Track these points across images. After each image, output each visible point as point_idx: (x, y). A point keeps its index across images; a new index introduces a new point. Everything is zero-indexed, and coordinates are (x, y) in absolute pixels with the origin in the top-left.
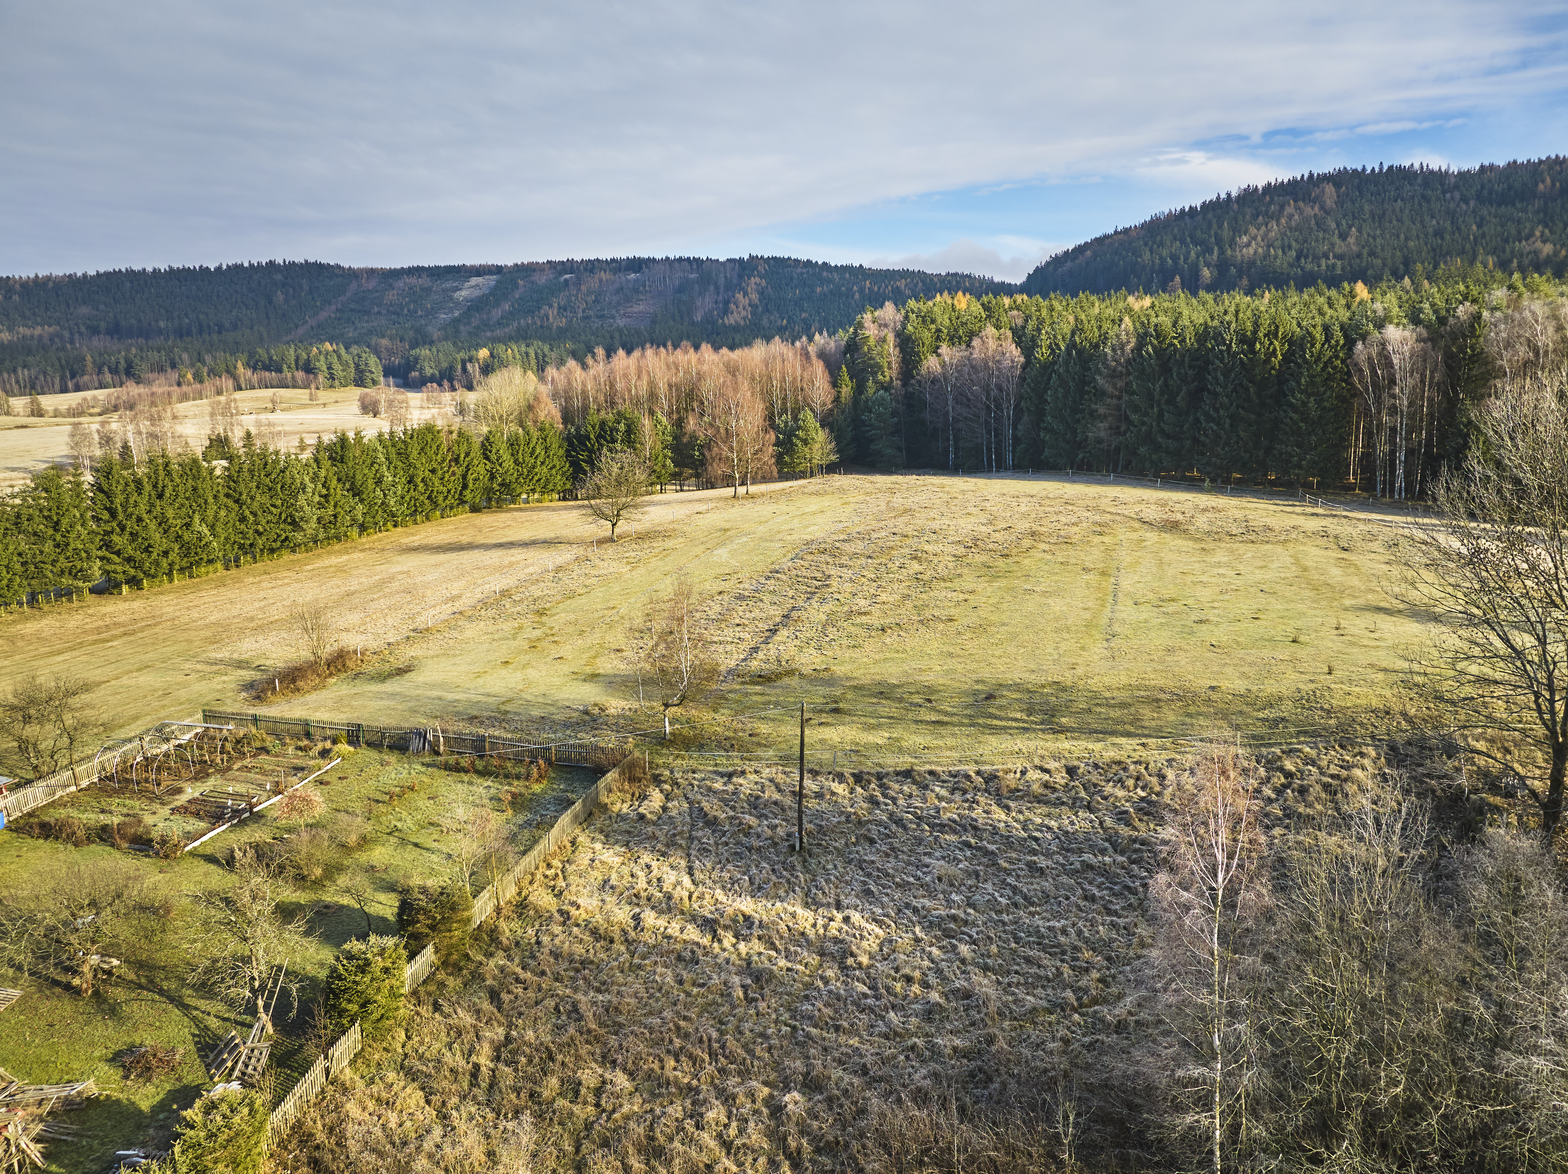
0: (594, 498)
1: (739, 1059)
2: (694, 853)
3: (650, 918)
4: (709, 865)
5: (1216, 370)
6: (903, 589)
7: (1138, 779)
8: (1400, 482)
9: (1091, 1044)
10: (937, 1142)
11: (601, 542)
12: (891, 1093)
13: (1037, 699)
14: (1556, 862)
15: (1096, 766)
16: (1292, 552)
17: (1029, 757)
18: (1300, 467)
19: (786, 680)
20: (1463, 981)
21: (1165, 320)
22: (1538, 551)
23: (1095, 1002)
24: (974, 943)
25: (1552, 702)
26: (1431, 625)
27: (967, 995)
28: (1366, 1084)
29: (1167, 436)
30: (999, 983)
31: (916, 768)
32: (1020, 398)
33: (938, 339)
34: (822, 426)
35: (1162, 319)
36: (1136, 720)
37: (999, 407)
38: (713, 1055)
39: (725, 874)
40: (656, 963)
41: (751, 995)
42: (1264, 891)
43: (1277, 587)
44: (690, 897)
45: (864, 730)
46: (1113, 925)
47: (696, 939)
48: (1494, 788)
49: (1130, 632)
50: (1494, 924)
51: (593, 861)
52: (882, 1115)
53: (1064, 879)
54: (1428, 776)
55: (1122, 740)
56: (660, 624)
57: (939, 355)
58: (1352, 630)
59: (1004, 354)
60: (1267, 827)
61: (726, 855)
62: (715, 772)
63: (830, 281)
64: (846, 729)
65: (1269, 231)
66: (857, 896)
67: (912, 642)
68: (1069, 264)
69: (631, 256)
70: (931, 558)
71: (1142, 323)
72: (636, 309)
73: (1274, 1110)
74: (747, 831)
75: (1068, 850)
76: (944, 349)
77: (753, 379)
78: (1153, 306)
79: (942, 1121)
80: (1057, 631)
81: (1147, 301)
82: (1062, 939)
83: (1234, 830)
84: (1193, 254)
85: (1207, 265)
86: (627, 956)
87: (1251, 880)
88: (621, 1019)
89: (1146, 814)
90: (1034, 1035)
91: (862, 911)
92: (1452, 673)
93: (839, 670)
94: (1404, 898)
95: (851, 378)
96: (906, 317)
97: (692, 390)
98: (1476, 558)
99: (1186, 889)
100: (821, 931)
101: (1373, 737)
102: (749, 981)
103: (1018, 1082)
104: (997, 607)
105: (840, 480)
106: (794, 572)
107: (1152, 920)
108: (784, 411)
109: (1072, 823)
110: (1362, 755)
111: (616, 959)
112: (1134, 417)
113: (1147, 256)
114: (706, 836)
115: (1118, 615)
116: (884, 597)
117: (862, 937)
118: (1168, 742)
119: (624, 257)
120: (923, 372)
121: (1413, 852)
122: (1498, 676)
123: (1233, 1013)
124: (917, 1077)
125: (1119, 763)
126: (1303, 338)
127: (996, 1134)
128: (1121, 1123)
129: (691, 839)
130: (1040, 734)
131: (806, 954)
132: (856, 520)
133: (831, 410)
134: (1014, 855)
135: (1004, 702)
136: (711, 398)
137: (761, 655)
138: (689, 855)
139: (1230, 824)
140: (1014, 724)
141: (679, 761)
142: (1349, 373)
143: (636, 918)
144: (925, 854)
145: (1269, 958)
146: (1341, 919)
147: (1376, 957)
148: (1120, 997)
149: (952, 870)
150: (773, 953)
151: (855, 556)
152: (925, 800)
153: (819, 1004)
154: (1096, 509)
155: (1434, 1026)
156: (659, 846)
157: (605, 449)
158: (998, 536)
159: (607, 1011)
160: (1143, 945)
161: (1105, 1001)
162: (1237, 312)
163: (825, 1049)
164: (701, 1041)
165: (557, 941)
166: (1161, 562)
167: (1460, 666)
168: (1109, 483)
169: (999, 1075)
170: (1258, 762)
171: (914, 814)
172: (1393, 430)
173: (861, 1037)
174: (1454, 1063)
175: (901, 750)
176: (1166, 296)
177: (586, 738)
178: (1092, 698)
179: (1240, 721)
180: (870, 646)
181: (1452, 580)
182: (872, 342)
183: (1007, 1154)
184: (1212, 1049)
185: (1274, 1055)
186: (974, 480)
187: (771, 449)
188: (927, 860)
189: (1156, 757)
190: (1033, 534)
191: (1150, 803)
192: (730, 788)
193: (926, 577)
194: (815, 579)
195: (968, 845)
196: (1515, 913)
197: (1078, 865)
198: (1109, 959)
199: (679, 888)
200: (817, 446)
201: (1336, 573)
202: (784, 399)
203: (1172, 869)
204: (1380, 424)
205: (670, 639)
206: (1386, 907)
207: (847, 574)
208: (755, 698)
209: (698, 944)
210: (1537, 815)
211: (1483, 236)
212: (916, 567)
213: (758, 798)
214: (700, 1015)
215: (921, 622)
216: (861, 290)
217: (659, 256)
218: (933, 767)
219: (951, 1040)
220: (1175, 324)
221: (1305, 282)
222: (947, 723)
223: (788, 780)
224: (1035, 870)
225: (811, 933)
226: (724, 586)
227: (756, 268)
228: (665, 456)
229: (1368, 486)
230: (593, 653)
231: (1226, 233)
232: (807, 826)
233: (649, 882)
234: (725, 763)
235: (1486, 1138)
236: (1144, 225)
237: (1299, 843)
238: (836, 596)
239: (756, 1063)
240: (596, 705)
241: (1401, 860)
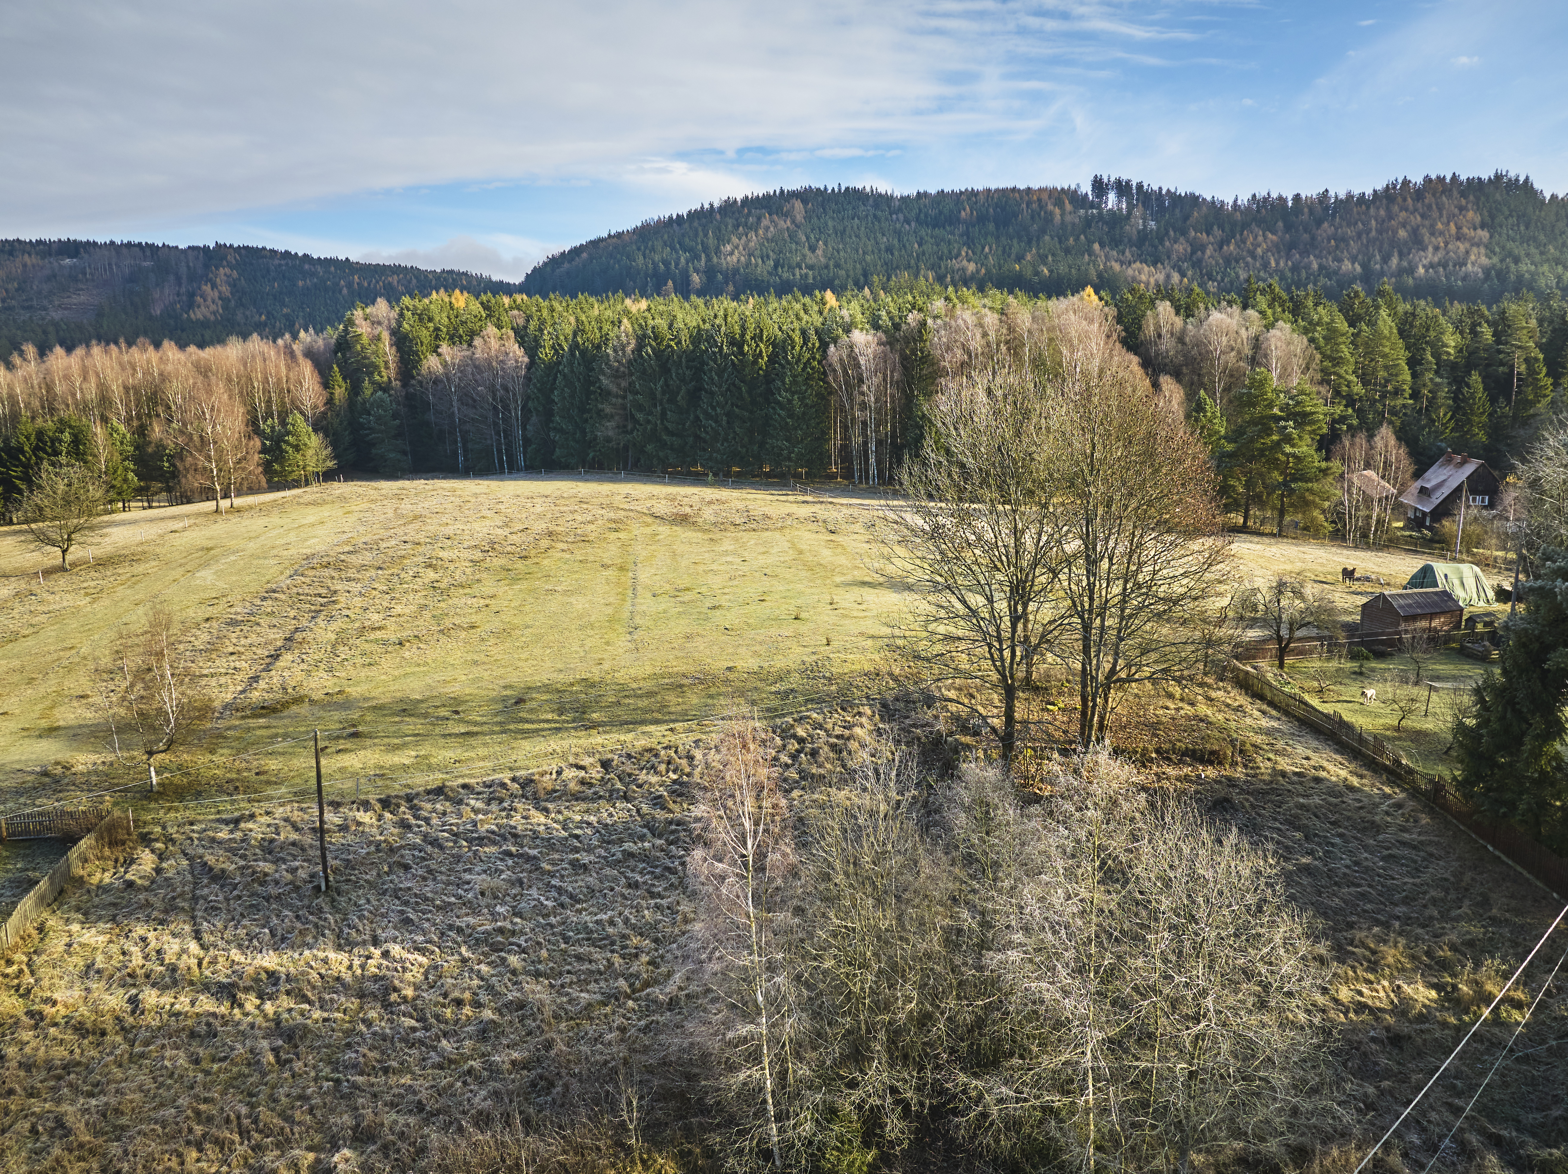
0: (35, 521)
1: (276, 1130)
2: (199, 914)
3: (150, 997)
4: (220, 925)
5: (711, 370)
6: (419, 599)
7: (669, 763)
8: (873, 470)
9: (647, 1026)
10: (503, 1161)
11: (48, 572)
12: (451, 1123)
13: (567, 698)
14: (1013, 784)
15: (629, 756)
16: (788, 537)
17: (564, 757)
18: (789, 459)
19: (295, 709)
20: (954, 899)
21: (662, 323)
22: (981, 524)
23: (647, 984)
24: (524, 952)
25: (1001, 650)
26: (906, 593)
27: (521, 1005)
28: (886, 1006)
29: (671, 433)
30: (552, 986)
31: (448, 784)
32: (527, 398)
33: (437, 337)
34: (315, 430)
35: (658, 321)
36: (663, 707)
37: (506, 407)
38: (244, 1133)
39: (242, 932)
40: (163, 1046)
41: (284, 1056)
42: (788, 850)
43: (779, 570)
44: (200, 965)
45: (388, 751)
46: (658, 907)
47: (212, 1010)
48: (965, 729)
49: (651, 623)
50: (973, 846)
51: (69, 945)
52: (444, 1149)
53: (608, 871)
54: (915, 726)
55: (651, 728)
56: (134, 661)
57: (439, 355)
58: (843, 604)
59: (507, 354)
60: (786, 791)
61: (239, 909)
62: (218, 820)
63: (313, 274)
64: (368, 753)
65: (749, 241)
66: (395, 928)
67: (433, 653)
68: (566, 265)
69: (64, 238)
70: (447, 564)
71: (640, 325)
72: (75, 299)
73: (814, 1049)
74: (263, 879)
75: (609, 843)
76: (444, 348)
77: (229, 380)
78: (649, 309)
79: (507, 1138)
80: (581, 628)
81: (644, 304)
82: (610, 930)
83: (758, 798)
84: (682, 260)
85: (697, 271)
86: (125, 1046)
87: (777, 843)
88: (124, 1121)
89: (679, 795)
90: (590, 1029)
91: (402, 941)
92: (925, 634)
93: (354, 691)
94: (904, 837)
95: (344, 379)
96: (401, 315)
97: (155, 393)
98: (936, 533)
99: (720, 861)
100: (359, 972)
101: (868, 698)
102: (280, 1042)
103: (580, 1081)
104: (520, 610)
105: (340, 488)
106: (295, 590)
107: (693, 896)
108: (269, 414)
109: (611, 815)
110: (860, 714)
111: (111, 1053)
112: (640, 416)
113: (640, 260)
114: (213, 893)
115: (639, 608)
116: (398, 609)
117: (404, 969)
118: (693, 724)
119: (54, 238)
120: (424, 372)
121: (907, 794)
122: (960, 633)
123: (771, 968)
124: (477, 1100)
125: (650, 750)
126: (784, 341)
127: (564, 1137)
128: (682, 1095)
129: (195, 899)
130: (573, 732)
131: (343, 999)
132: (362, 529)
133: (324, 413)
134: (556, 856)
135: (534, 704)
136: (180, 401)
137: (262, 684)
138: (193, 918)
139: (754, 793)
140: (546, 726)
141: (172, 815)
142: (825, 373)
143: (134, 1001)
144: (465, 871)
145: (799, 911)
146: (855, 864)
147: (886, 892)
148: (669, 975)
149: (497, 882)
150: (306, 1006)
151: (363, 568)
152: (460, 815)
153: (364, 1050)
154: (610, 506)
155: (934, 943)
156: (155, 914)
157: (45, 464)
158: (515, 538)
159: (104, 1115)
160: (686, 921)
161: (656, 982)
162: (726, 316)
163: (375, 1096)
164: (228, 1121)
165: (27, 1050)
166: (674, 554)
167: (931, 627)
168: (620, 481)
169: (561, 1077)
170: (774, 732)
171: (450, 832)
172: (864, 423)
173: (413, 1073)
174: (953, 971)
175: (430, 767)
176: (661, 300)
177: (48, 804)
178: (620, 691)
179: (756, 696)
180: (387, 663)
181: (919, 554)
182: (365, 340)
183: (576, 1154)
184: (757, 1006)
185: (810, 999)
186: (486, 483)
187: (256, 457)
188: (467, 877)
189: (684, 740)
190: (550, 534)
191: (682, 784)
192: (238, 835)
193: (443, 585)
194: (320, 595)
195: (509, 854)
196: (988, 834)
197: (619, 856)
198: (656, 941)
199: (185, 957)
200: (310, 452)
201: (826, 554)
202: (269, 402)
203: (705, 844)
204: (853, 419)
205: (148, 677)
206: (889, 847)
207: (356, 587)
208: (259, 733)
209: (214, 1015)
210: (997, 747)
211: (924, 253)
212: (431, 575)
213: (272, 841)
214: (224, 1093)
215: (442, 631)
216: (350, 285)
217: (100, 240)
218: (467, 781)
219: (508, 1055)
220: (670, 327)
221: (784, 289)
222: (477, 733)
223: (306, 817)
224: (579, 867)
225: (347, 977)
226: (210, 612)
227: (225, 258)
228: (126, 469)
229: (848, 474)
230: (48, 703)
231: (711, 241)
232: (332, 862)
233: (146, 957)
234: (228, 807)
235: (980, 1028)
236: (636, 230)
237: (814, 801)
238: (345, 612)
239: (296, 1129)
240: (57, 763)
241: (898, 803)
